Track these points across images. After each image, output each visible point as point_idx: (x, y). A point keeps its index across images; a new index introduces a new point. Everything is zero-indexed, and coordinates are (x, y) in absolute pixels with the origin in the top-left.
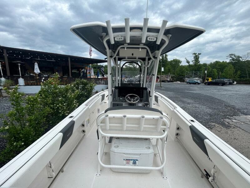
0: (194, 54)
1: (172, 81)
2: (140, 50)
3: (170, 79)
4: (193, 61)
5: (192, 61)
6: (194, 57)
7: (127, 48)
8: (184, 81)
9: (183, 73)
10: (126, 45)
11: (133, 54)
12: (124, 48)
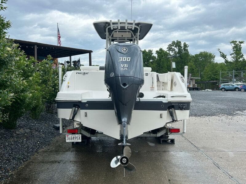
0: (233, 42)
1: (197, 89)
2: (127, 33)
3: (194, 85)
4: (233, 54)
5: (231, 55)
6: (234, 48)
7: (119, 32)
8: (218, 88)
9: (216, 75)
10: (117, 30)
11: (122, 36)
12: (116, 32)
